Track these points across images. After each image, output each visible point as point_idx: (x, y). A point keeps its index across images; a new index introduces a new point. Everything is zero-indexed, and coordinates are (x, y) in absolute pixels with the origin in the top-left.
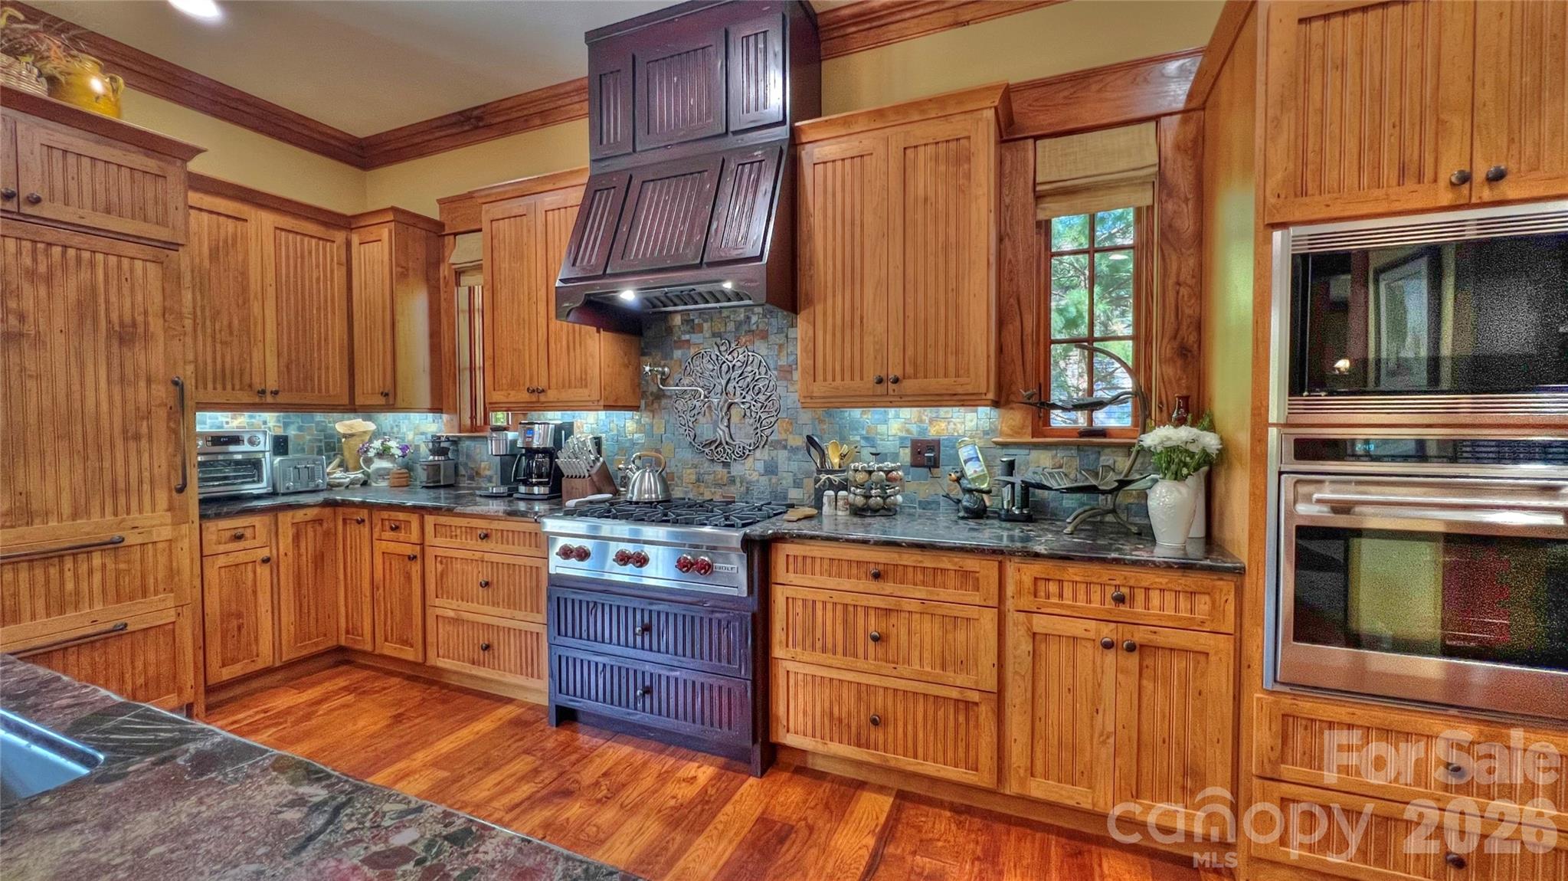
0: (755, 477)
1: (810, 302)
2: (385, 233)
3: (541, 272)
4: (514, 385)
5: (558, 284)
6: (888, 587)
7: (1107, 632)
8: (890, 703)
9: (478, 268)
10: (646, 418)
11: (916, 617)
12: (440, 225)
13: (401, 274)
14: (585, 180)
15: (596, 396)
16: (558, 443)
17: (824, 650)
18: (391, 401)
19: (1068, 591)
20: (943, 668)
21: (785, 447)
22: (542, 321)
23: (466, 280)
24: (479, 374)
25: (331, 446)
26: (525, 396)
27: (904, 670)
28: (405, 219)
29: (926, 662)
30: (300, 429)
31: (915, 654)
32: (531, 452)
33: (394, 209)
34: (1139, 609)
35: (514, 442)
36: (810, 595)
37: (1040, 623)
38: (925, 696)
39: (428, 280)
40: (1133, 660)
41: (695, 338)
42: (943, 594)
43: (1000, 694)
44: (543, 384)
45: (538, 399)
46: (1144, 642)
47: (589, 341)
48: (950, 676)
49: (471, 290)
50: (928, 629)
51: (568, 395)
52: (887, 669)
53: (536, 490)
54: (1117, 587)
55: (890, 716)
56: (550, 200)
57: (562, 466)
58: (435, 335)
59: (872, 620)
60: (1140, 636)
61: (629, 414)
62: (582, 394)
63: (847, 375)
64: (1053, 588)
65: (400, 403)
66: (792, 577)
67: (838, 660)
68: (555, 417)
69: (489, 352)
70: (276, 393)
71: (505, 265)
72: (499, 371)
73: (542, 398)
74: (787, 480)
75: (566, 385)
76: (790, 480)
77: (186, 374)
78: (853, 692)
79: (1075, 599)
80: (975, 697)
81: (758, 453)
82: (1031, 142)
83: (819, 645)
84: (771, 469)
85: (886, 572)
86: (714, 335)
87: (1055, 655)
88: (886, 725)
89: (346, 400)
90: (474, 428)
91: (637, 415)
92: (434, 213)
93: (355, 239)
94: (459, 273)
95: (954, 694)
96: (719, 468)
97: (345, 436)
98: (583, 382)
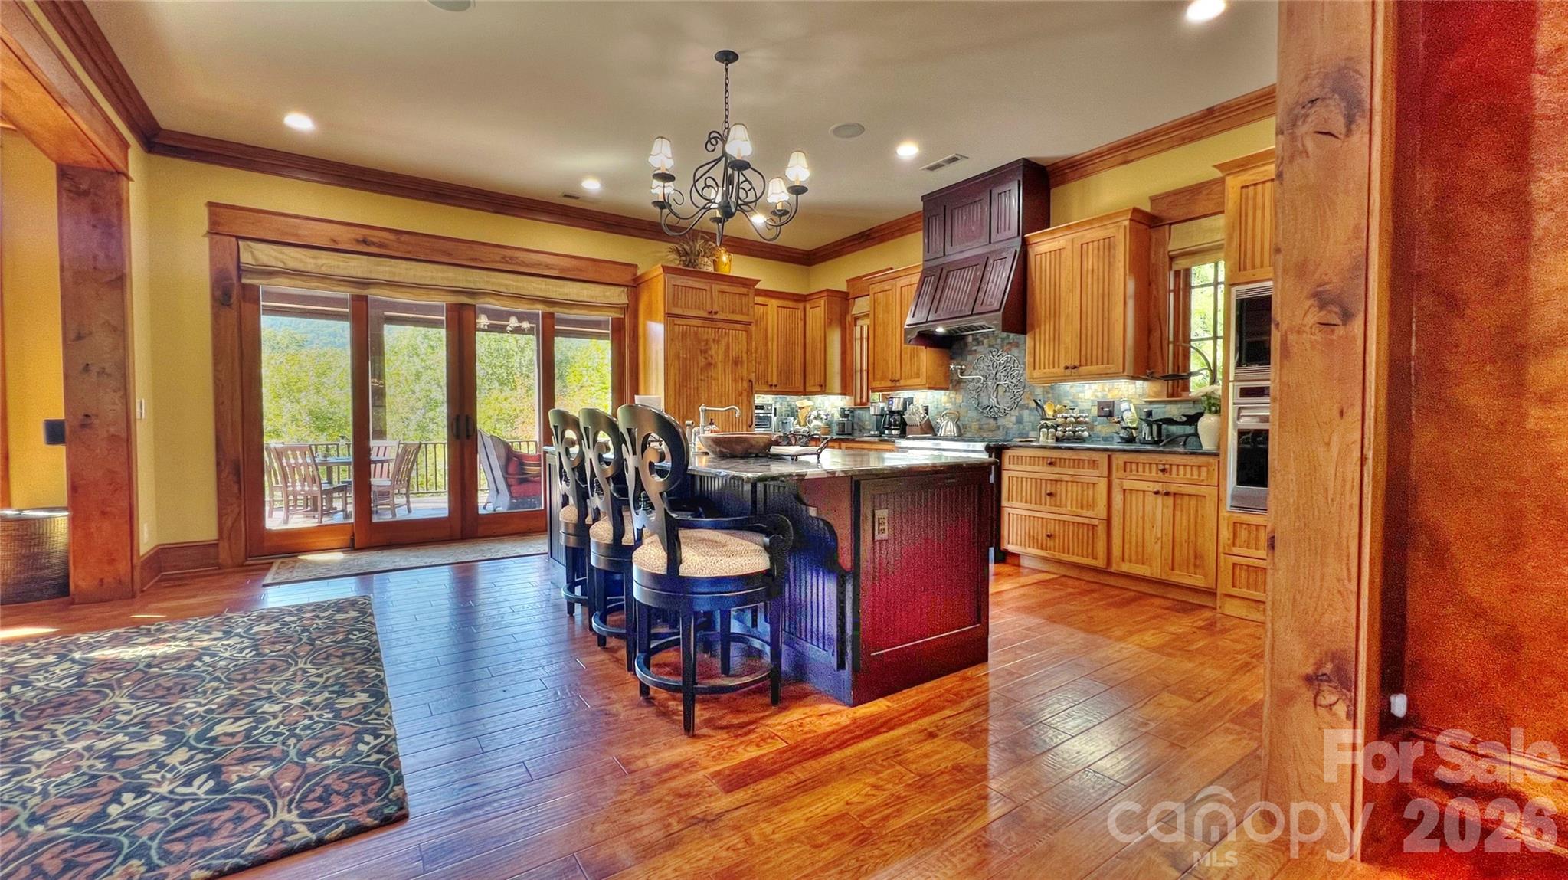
0: (1011, 425)
1: (1033, 328)
2: (822, 302)
3: (898, 318)
4: (884, 378)
5: (906, 327)
6: (1056, 470)
7: (1158, 487)
8: (1057, 527)
9: (867, 316)
10: (952, 394)
11: (1070, 483)
12: (846, 294)
13: (829, 323)
14: (921, 269)
15: (924, 382)
16: (905, 409)
17: (1026, 502)
18: (823, 389)
19: (1140, 469)
20: (1082, 508)
21: (1027, 408)
22: (898, 344)
23: (859, 322)
24: (865, 374)
25: (793, 413)
26: (889, 384)
27: (1062, 510)
28: (831, 293)
29: (1074, 505)
30: (781, 404)
31: (1069, 502)
32: (892, 413)
33: (827, 290)
34: (1174, 475)
35: (883, 408)
36: (1020, 475)
37: (1127, 485)
38: (1073, 523)
39: (841, 323)
40: (1170, 501)
41: (979, 348)
42: (1081, 472)
43: (1109, 521)
44: (897, 377)
45: (895, 385)
46: (1176, 492)
47: (921, 354)
48: (1085, 512)
49: (862, 328)
50: (1075, 490)
51: (910, 382)
52: (1055, 509)
53: (893, 432)
54: (1164, 465)
55: (1057, 533)
56: (903, 281)
57: (907, 420)
58: (844, 353)
59: (1049, 486)
60: (1173, 488)
61: (943, 392)
62: (917, 381)
63: (1051, 366)
64: (1134, 466)
65: (827, 391)
66: (1012, 467)
67: (1032, 506)
68: (905, 394)
69: (871, 360)
70: (776, 386)
71: (881, 316)
72: (876, 371)
73: (898, 384)
74: (1028, 427)
75: (910, 377)
76: (1030, 427)
77: (753, 377)
78: (1040, 522)
79: (1144, 472)
80: (1096, 522)
81: (1013, 412)
82: (1167, 227)
83: (1024, 500)
84: (1020, 421)
85: (1055, 462)
86: (990, 346)
87: (1135, 501)
88: (1055, 538)
89: (802, 390)
90: (862, 404)
91: (947, 393)
92: (844, 288)
93: (808, 306)
94: (856, 319)
95: (1086, 521)
96: (992, 422)
97: (800, 408)
98: (918, 375)
